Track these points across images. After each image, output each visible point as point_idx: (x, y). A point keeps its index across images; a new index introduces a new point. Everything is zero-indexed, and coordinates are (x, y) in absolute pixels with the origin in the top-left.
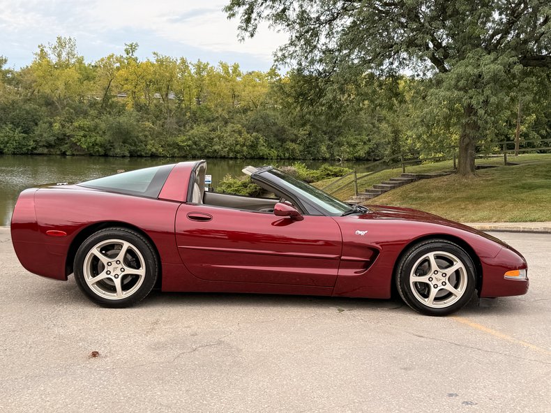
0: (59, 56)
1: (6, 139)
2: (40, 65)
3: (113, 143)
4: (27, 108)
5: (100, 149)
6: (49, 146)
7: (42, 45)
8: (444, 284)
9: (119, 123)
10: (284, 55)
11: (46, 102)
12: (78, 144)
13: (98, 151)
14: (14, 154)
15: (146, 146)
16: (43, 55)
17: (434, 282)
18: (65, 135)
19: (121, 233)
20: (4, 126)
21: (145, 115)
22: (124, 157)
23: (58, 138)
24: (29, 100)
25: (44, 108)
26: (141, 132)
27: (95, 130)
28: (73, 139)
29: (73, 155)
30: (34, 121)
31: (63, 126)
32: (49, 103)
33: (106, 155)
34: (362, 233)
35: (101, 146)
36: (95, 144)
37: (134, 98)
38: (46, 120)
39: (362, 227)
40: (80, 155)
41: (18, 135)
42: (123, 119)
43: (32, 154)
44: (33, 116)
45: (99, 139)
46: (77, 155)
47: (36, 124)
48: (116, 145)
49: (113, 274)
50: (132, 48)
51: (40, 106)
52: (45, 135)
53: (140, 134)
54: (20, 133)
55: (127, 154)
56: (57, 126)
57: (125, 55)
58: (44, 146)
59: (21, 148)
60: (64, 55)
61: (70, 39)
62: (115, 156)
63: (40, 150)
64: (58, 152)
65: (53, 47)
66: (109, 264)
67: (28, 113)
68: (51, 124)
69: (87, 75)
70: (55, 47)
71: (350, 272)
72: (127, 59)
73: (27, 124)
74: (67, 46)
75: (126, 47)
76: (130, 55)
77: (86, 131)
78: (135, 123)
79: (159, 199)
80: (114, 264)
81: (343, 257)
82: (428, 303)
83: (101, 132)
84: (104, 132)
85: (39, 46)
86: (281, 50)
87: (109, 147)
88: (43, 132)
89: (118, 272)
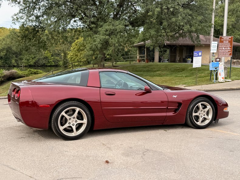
8: (204, 115)
10: (17, 17)
17: (201, 115)
19: (76, 104)
34: (175, 97)
39: (175, 94)
49: (72, 124)
66: (70, 119)
71: (171, 114)
79: (87, 86)
80: (72, 119)
81: (168, 108)
82: (199, 123)
86: (15, 15)
89: (74, 122)
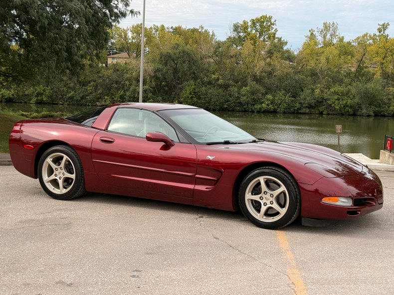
0: (325, 37)
1: (279, 102)
2: (309, 45)
3: (360, 105)
4: (297, 77)
5: (350, 110)
6: (310, 107)
7: (312, 30)
9: (367, 88)
11: (312, 73)
12: (333, 105)
13: (348, 111)
14: (284, 113)
15: (389, 107)
16: (312, 37)
18: (323, 99)
20: (279, 92)
21: (390, 82)
22: (369, 116)
23: (317, 101)
24: (299, 72)
25: (309, 78)
26: (386, 96)
27: (347, 94)
28: (329, 102)
29: (328, 114)
30: (301, 88)
31: (322, 92)
32: (313, 74)
33: (354, 115)
35: (351, 107)
36: (346, 106)
37: (382, 68)
38: (309, 87)
40: (334, 114)
41: (288, 99)
42: (370, 85)
43: (298, 113)
44: (300, 84)
45: (349, 101)
46: (331, 114)
47: (302, 90)
48: (363, 106)
50: (384, 27)
51: (306, 76)
52: (308, 99)
53: (385, 98)
54: (289, 97)
55: (372, 113)
56: (317, 91)
57: (378, 34)
58: (306, 107)
59: (290, 109)
60: (328, 36)
61: (334, 23)
62: (362, 116)
63: (303, 110)
64: (317, 112)
65: (320, 30)
67: (297, 82)
68: (313, 90)
69: (345, 50)
70: (322, 31)
72: (379, 36)
73: (295, 90)
74: (331, 29)
75: (379, 27)
76: (382, 33)
77: (339, 95)
78: (380, 88)
83: (351, 96)
84: (354, 96)
85: (310, 31)
87: (357, 108)
88: (306, 97)
